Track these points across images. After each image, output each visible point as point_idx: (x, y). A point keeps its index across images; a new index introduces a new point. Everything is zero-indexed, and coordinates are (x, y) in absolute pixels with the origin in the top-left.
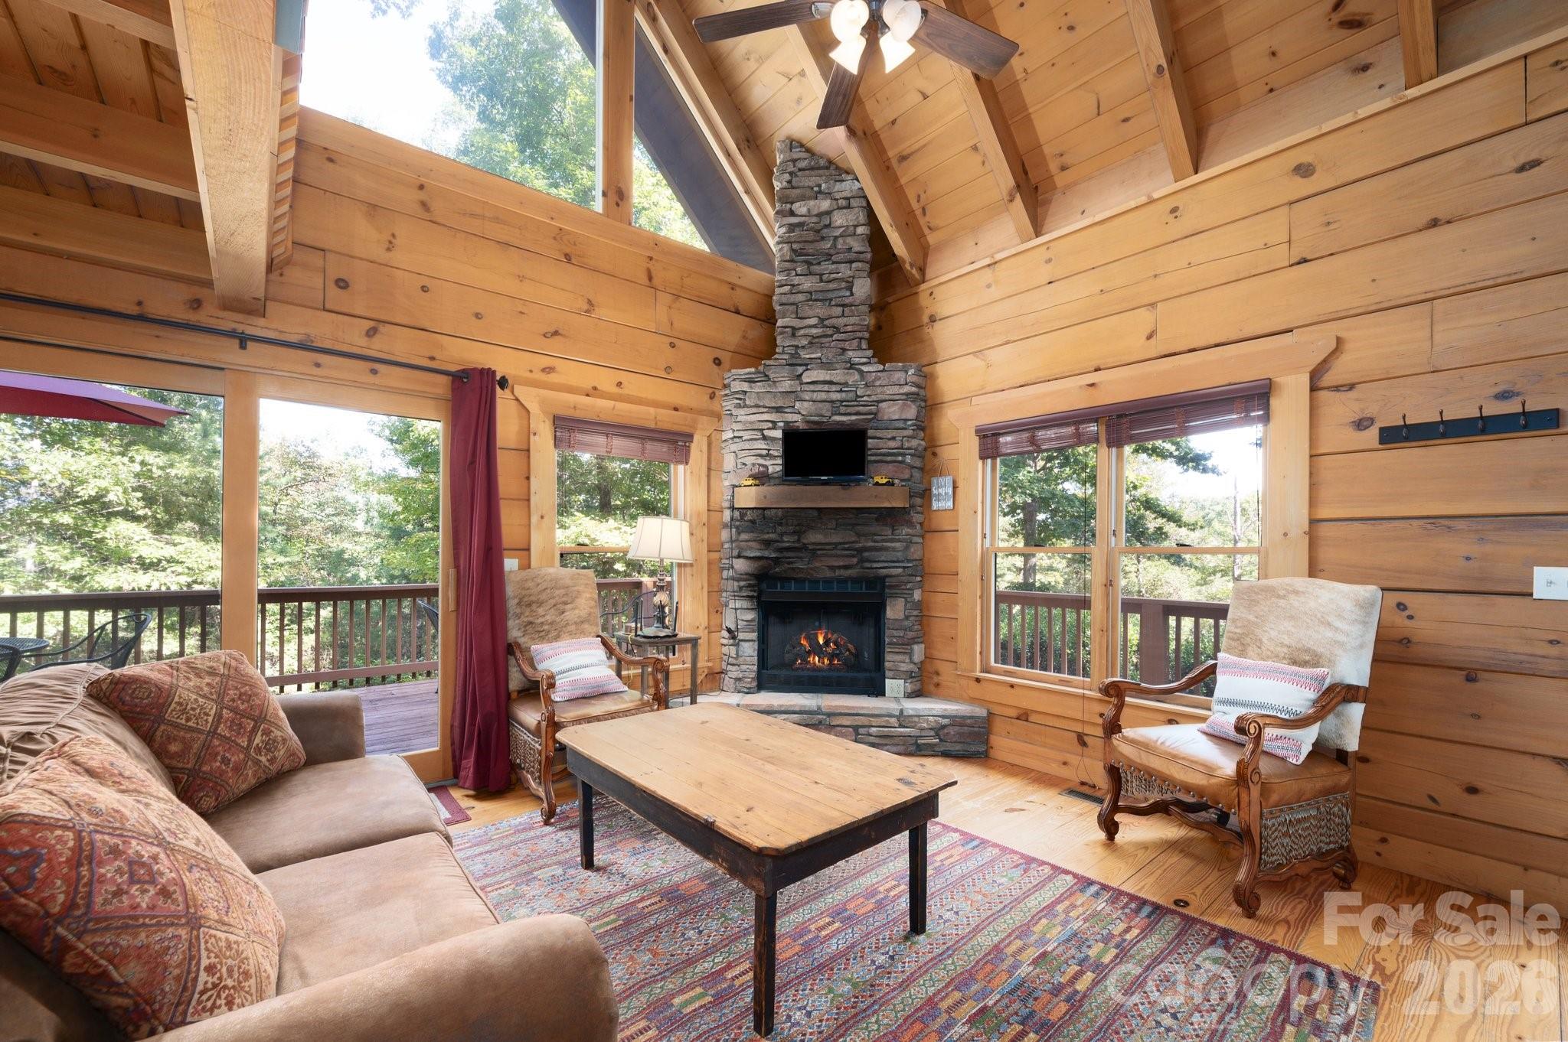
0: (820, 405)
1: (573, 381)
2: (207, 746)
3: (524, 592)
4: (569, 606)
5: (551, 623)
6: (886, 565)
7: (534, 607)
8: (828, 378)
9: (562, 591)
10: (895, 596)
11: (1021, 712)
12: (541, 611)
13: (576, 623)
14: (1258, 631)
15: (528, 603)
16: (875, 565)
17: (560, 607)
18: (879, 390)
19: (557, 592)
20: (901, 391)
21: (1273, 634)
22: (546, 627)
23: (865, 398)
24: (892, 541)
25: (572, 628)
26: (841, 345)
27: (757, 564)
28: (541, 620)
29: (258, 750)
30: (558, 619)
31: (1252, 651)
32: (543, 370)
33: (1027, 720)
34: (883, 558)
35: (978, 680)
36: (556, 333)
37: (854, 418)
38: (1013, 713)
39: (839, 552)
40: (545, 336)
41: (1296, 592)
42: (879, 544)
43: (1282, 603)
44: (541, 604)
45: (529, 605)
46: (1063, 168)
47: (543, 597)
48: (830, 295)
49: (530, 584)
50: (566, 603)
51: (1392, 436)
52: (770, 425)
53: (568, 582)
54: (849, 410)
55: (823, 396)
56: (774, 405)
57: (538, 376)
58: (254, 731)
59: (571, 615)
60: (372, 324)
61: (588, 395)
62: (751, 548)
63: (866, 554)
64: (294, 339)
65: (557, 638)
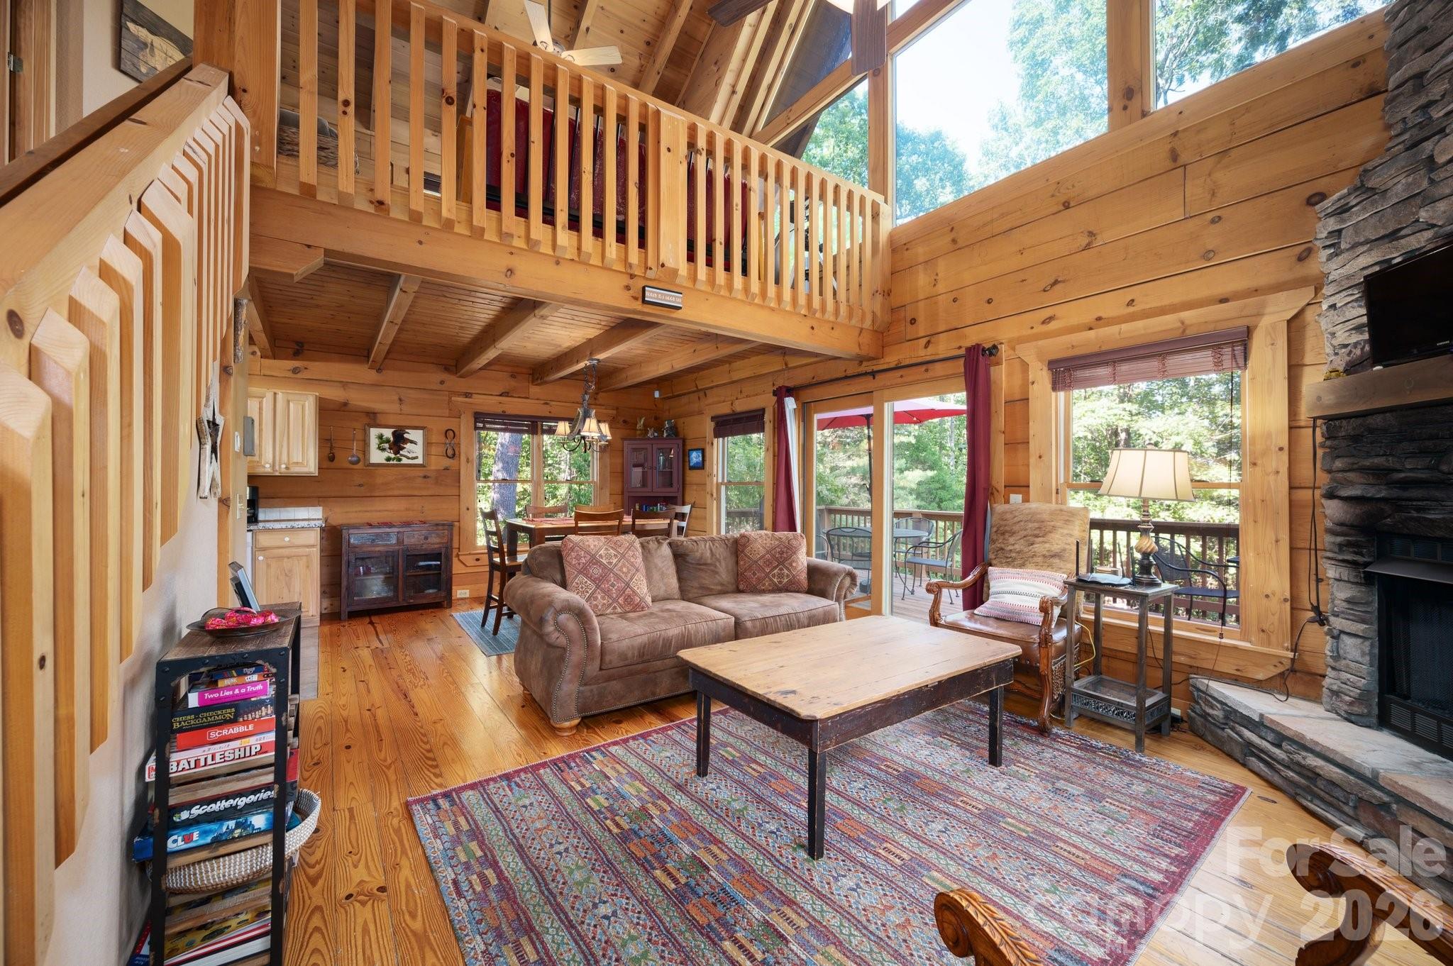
1: (1075, 321)
2: (750, 567)
3: (1002, 523)
4: (1040, 539)
5: (1019, 552)
7: (1007, 535)
9: (1036, 525)
12: (1012, 540)
13: (1044, 556)
15: (1003, 532)
17: (1031, 538)
19: (1030, 525)
22: (1013, 555)
25: (1040, 559)
27: (1358, 510)
28: (1010, 548)
29: (774, 576)
30: (1026, 550)
32: (1043, 323)
36: (1056, 282)
40: (1045, 291)
44: (1013, 533)
45: (1003, 534)
47: (1016, 528)
49: (1008, 516)
50: (1037, 536)
53: (1045, 517)
57: (1040, 329)
58: (775, 568)
59: (1039, 548)
60: (927, 339)
61: (1091, 329)
62: (1351, 483)
64: (892, 365)
65: (1022, 566)
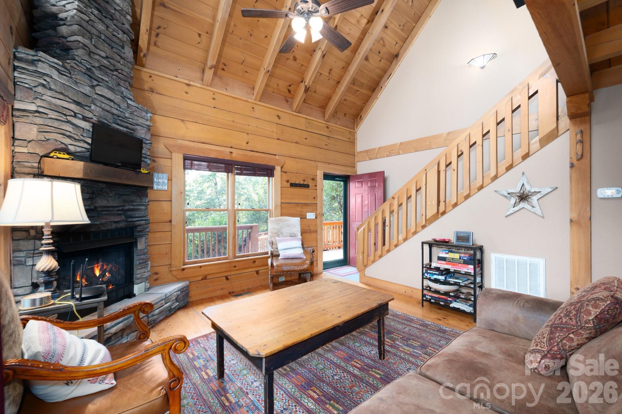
0: (106, 113)
6: (138, 219)
8: (112, 98)
10: (141, 236)
11: (203, 276)
14: (281, 231)
16: (134, 220)
18: (136, 118)
20: (146, 123)
21: (285, 231)
23: (130, 120)
24: (140, 205)
26: (119, 80)
31: (281, 236)
33: (206, 279)
34: (137, 215)
35: (183, 269)
37: (125, 129)
38: (200, 278)
39: (116, 212)
41: (287, 220)
42: (136, 207)
43: (285, 223)
46: (223, 69)
48: (113, 44)
51: (292, 185)
52: (73, 114)
54: (122, 123)
55: (108, 108)
56: (75, 99)
63: (129, 213)
